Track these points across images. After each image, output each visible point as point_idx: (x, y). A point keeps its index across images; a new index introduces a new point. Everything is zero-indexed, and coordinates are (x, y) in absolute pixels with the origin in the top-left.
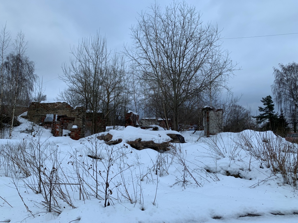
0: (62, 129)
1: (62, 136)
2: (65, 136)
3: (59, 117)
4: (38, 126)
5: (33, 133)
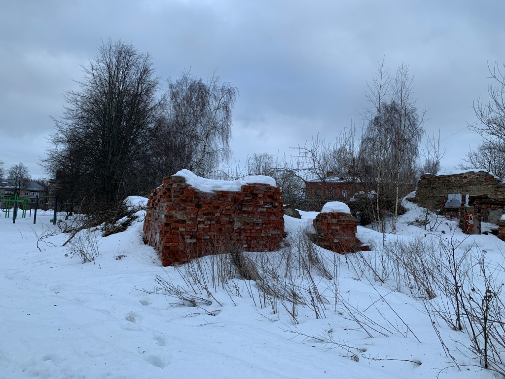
0: (480, 221)
1: (480, 233)
2: (486, 233)
3: (472, 199)
4: (435, 215)
5: (428, 226)
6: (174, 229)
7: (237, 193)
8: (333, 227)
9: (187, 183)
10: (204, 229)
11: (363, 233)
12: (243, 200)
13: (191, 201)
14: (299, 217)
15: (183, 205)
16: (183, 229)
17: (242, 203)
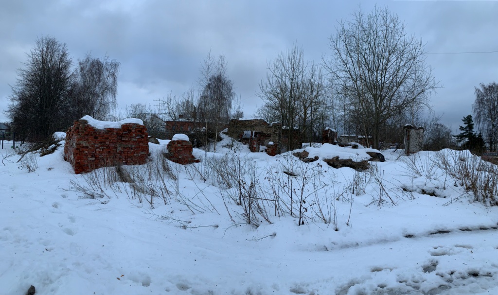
0: (259, 145)
1: (259, 152)
2: (262, 151)
3: (256, 134)
4: (237, 142)
5: (233, 148)
6: (81, 152)
7: (119, 129)
8: (178, 149)
9: (89, 123)
10: (99, 152)
11: (197, 152)
12: (123, 134)
13: (91, 135)
14: (158, 143)
15: (86, 137)
16: (86, 152)
17: (122, 136)
